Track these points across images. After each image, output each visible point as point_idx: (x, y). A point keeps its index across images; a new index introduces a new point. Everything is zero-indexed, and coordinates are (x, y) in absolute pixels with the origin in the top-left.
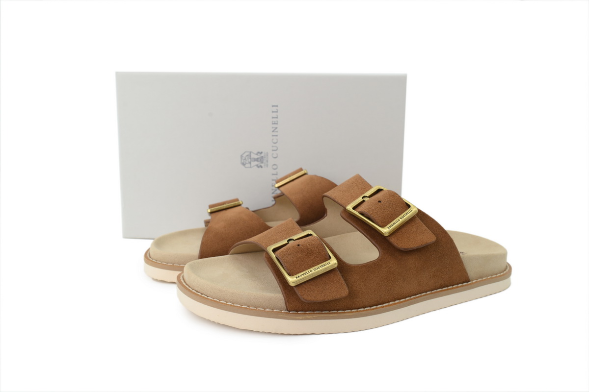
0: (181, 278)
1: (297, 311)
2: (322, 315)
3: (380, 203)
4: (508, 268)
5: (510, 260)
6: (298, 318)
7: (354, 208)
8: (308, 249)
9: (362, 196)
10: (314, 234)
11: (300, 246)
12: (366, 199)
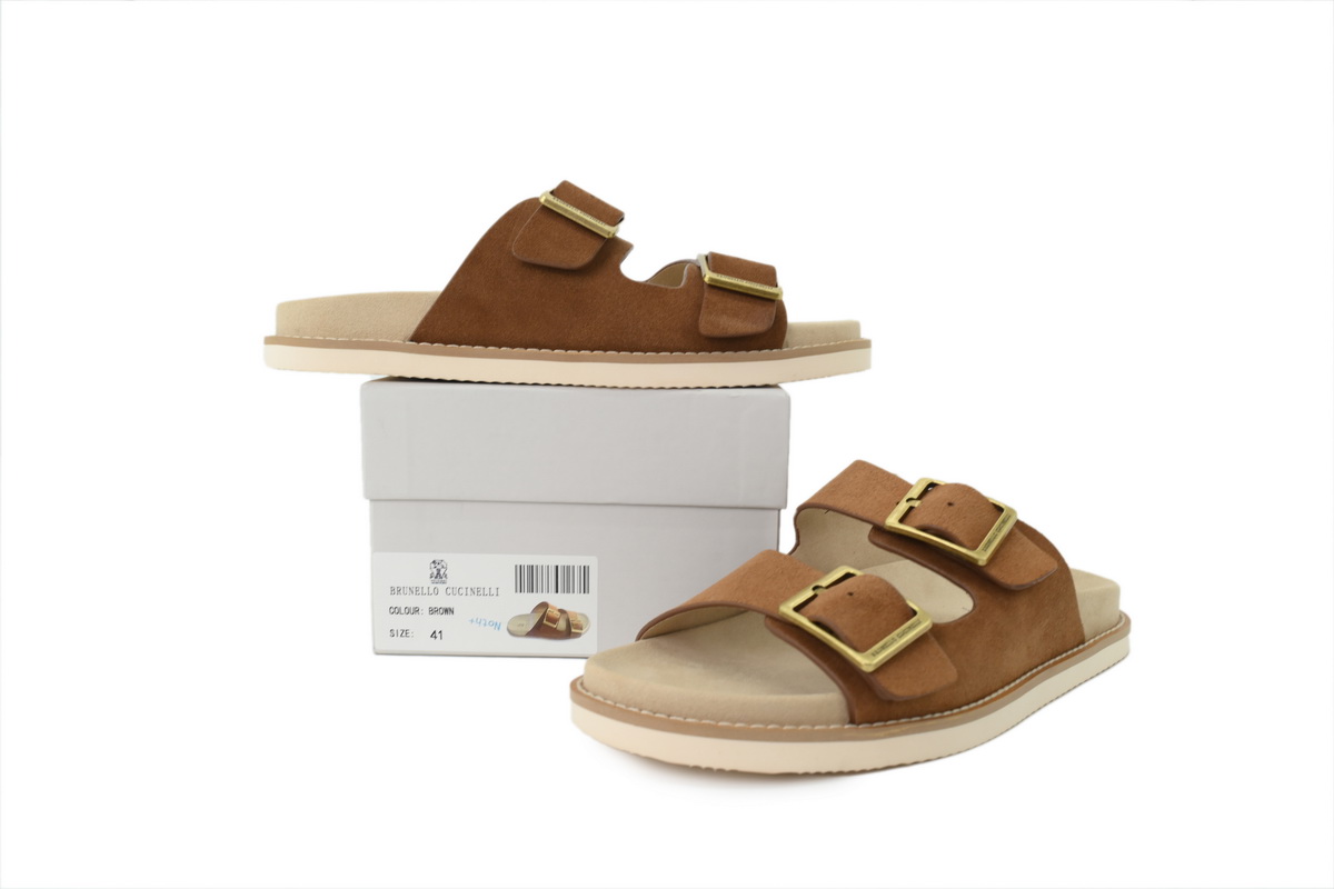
0: (579, 688)
1: (871, 722)
2: (912, 726)
3: (951, 508)
4: (1124, 620)
5: (1126, 605)
6: (877, 735)
7: (902, 520)
8: (871, 599)
9: (905, 499)
10: (858, 573)
11: (855, 596)
12: (916, 504)
